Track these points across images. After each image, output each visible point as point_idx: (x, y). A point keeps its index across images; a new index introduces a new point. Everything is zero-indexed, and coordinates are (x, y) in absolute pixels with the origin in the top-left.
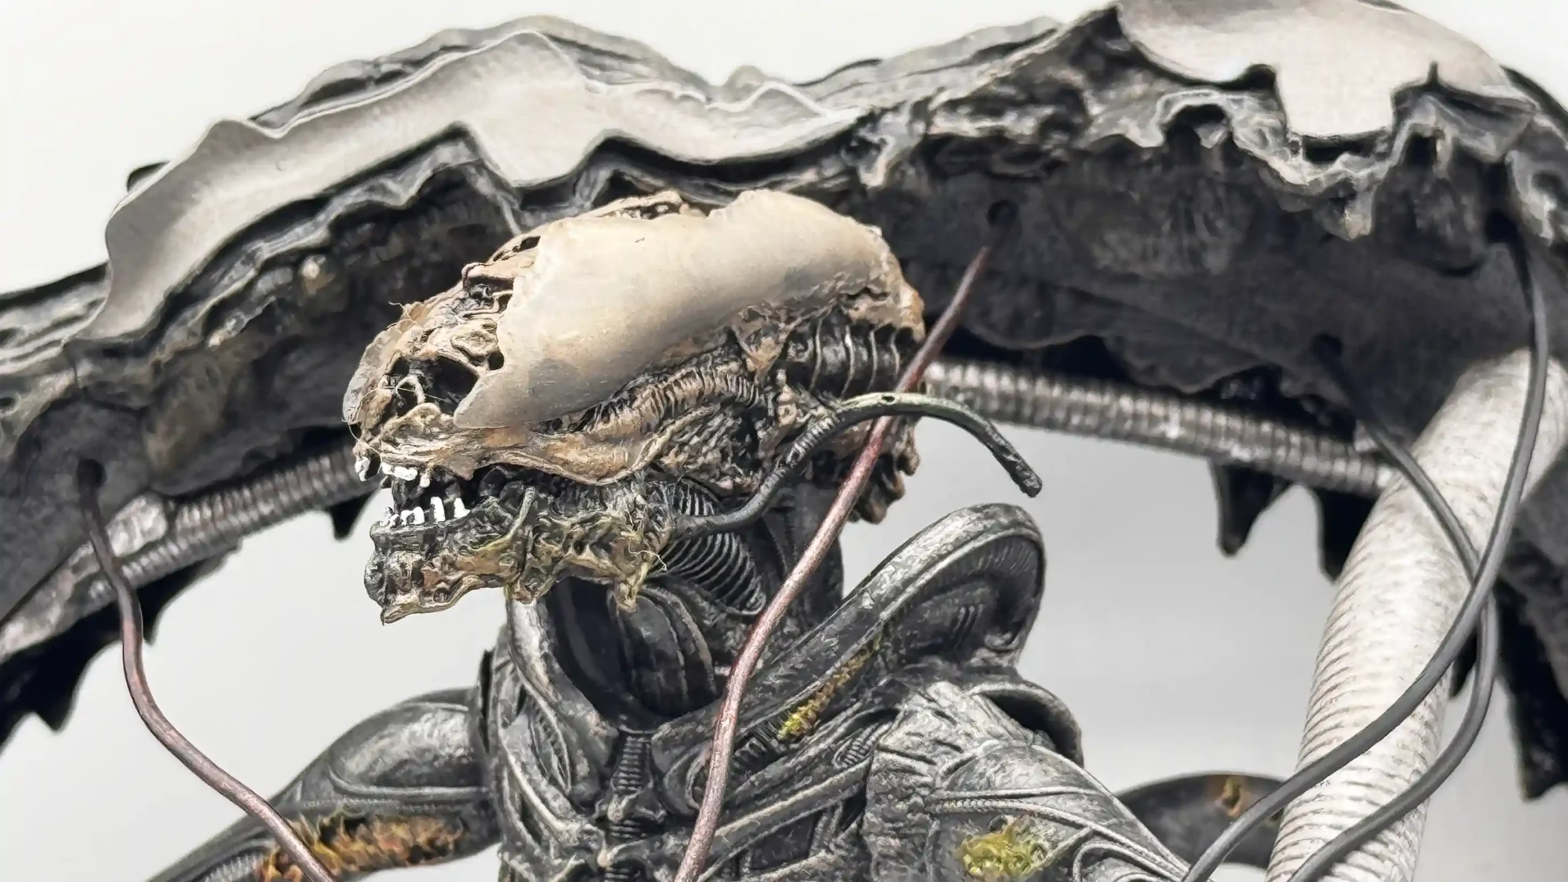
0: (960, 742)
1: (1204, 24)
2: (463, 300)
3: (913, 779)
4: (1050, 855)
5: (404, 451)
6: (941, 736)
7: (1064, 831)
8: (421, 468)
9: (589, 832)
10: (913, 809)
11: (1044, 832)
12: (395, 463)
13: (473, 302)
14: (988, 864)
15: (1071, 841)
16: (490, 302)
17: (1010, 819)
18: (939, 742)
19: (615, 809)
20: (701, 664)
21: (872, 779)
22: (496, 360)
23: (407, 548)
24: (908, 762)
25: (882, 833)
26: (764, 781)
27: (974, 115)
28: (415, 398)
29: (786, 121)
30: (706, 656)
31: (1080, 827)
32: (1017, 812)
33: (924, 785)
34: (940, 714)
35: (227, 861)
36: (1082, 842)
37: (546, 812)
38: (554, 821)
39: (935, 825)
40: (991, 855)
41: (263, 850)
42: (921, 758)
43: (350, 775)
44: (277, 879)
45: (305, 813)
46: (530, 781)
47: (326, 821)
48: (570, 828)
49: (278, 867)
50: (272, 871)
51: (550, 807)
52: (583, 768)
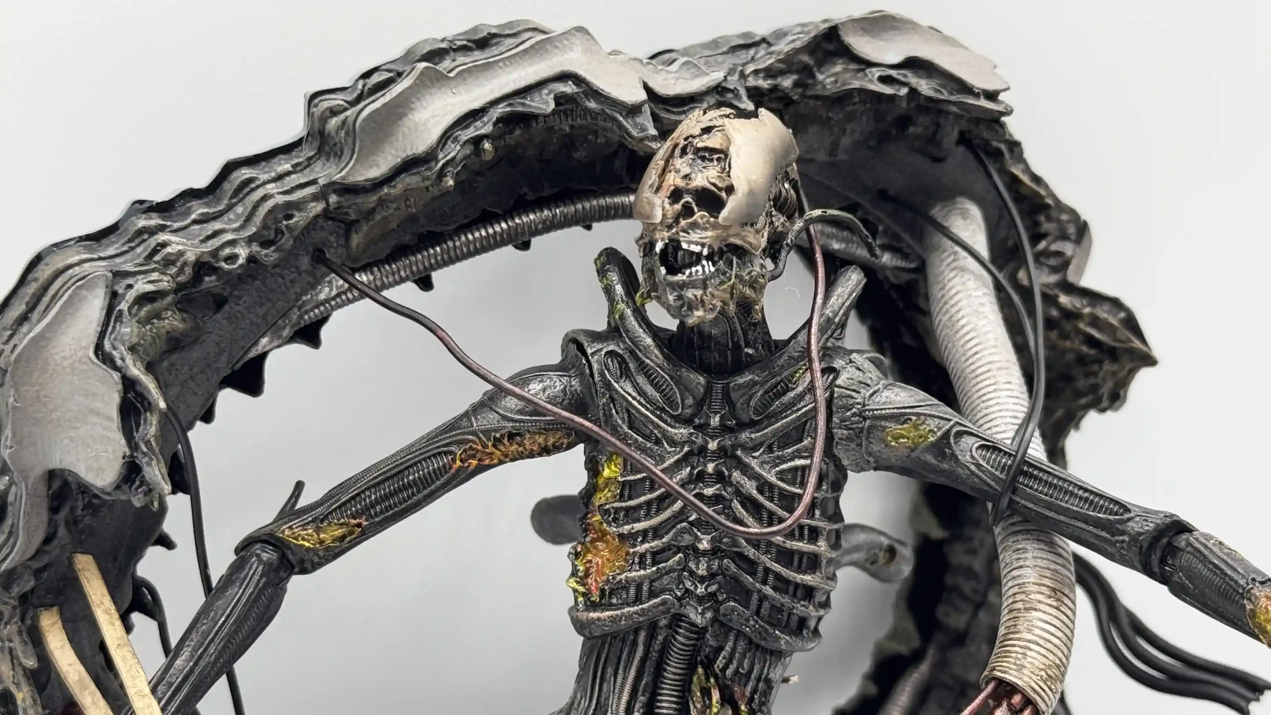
0: (869, 382)
2: (693, 160)
3: (851, 401)
4: (939, 434)
5: (695, 236)
6: (861, 379)
7: (943, 422)
8: (703, 245)
9: (691, 434)
10: (854, 415)
11: (932, 424)
12: (690, 243)
13: (699, 161)
14: (902, 440)
15: (947, 427)
16: (711, 160)
17: (914, 418)
18: (861, 383)
19: (715, 421)
20: (740, 346)
21: (835, 401)
22: (730, 190)
23: (694, 287)
24: (849, 392)
25: (840, 428)
26: (783, 404)
27: (765, 78)
28: (692, 209)
29: (693, 78)
30: (742, 343)
31: (950, 420)
32: (918, 415)
33: (859, 403)
34: (858, 369)
35: (425, 459)
36: (952, 427)
37: (662, 424)
38: (670, 429)
39: (868, 423)
40: (903, 437)
41: (451, 453)
42: (854, 390)
43: (512, 411)
44: (460, 467)
45: (482, 432)
46: (647, 409)
47: (498, 435)
48: (681, 432)
49: (461, 461)
50: (458, 463)
51: (665, 422)
52: (690, 401)
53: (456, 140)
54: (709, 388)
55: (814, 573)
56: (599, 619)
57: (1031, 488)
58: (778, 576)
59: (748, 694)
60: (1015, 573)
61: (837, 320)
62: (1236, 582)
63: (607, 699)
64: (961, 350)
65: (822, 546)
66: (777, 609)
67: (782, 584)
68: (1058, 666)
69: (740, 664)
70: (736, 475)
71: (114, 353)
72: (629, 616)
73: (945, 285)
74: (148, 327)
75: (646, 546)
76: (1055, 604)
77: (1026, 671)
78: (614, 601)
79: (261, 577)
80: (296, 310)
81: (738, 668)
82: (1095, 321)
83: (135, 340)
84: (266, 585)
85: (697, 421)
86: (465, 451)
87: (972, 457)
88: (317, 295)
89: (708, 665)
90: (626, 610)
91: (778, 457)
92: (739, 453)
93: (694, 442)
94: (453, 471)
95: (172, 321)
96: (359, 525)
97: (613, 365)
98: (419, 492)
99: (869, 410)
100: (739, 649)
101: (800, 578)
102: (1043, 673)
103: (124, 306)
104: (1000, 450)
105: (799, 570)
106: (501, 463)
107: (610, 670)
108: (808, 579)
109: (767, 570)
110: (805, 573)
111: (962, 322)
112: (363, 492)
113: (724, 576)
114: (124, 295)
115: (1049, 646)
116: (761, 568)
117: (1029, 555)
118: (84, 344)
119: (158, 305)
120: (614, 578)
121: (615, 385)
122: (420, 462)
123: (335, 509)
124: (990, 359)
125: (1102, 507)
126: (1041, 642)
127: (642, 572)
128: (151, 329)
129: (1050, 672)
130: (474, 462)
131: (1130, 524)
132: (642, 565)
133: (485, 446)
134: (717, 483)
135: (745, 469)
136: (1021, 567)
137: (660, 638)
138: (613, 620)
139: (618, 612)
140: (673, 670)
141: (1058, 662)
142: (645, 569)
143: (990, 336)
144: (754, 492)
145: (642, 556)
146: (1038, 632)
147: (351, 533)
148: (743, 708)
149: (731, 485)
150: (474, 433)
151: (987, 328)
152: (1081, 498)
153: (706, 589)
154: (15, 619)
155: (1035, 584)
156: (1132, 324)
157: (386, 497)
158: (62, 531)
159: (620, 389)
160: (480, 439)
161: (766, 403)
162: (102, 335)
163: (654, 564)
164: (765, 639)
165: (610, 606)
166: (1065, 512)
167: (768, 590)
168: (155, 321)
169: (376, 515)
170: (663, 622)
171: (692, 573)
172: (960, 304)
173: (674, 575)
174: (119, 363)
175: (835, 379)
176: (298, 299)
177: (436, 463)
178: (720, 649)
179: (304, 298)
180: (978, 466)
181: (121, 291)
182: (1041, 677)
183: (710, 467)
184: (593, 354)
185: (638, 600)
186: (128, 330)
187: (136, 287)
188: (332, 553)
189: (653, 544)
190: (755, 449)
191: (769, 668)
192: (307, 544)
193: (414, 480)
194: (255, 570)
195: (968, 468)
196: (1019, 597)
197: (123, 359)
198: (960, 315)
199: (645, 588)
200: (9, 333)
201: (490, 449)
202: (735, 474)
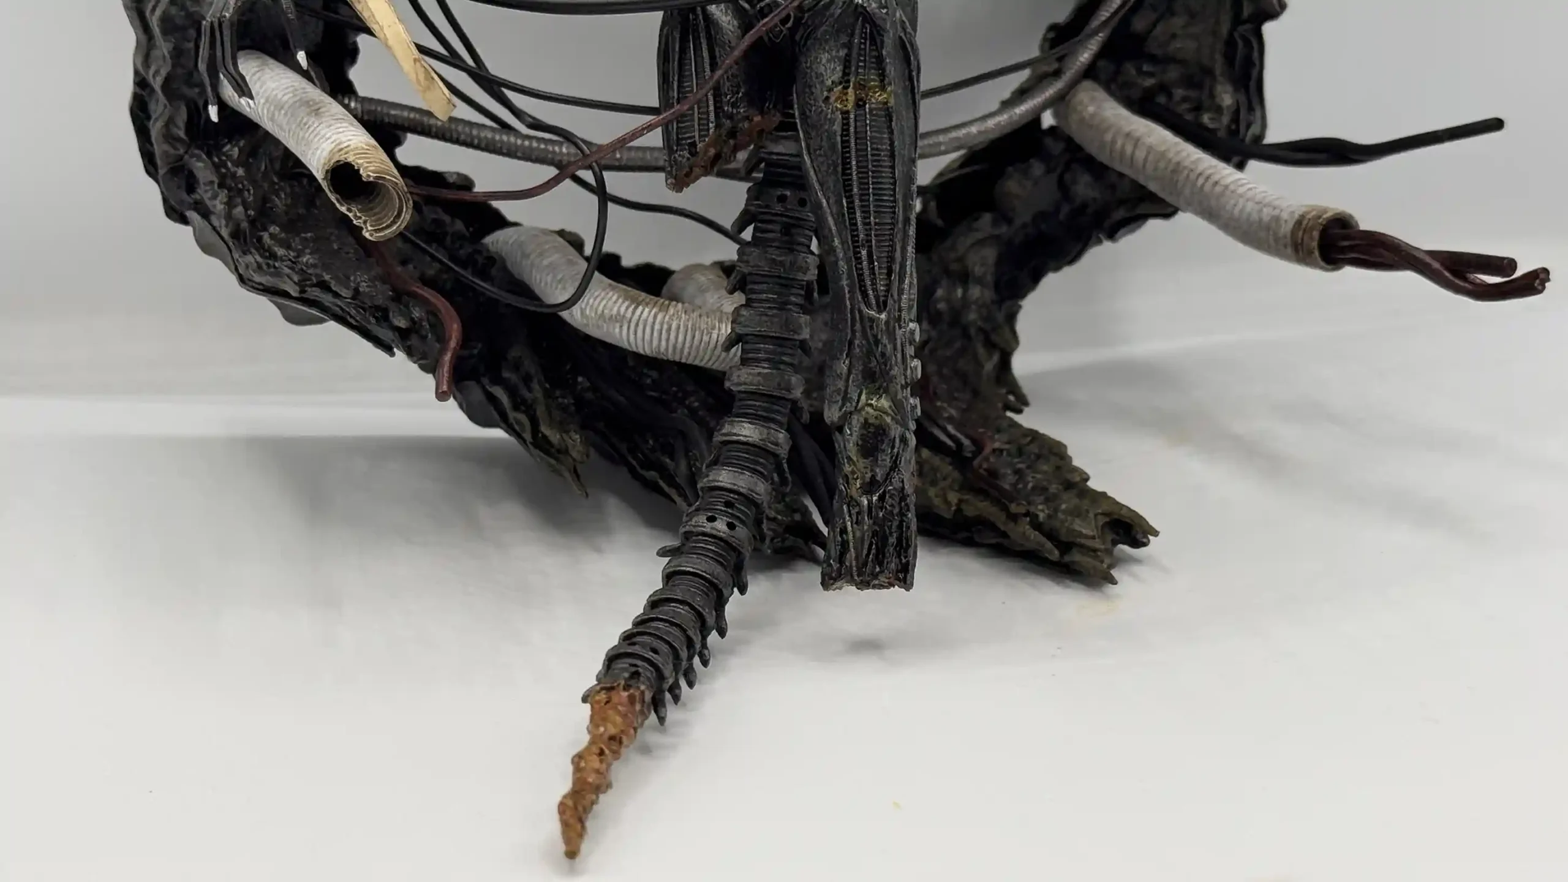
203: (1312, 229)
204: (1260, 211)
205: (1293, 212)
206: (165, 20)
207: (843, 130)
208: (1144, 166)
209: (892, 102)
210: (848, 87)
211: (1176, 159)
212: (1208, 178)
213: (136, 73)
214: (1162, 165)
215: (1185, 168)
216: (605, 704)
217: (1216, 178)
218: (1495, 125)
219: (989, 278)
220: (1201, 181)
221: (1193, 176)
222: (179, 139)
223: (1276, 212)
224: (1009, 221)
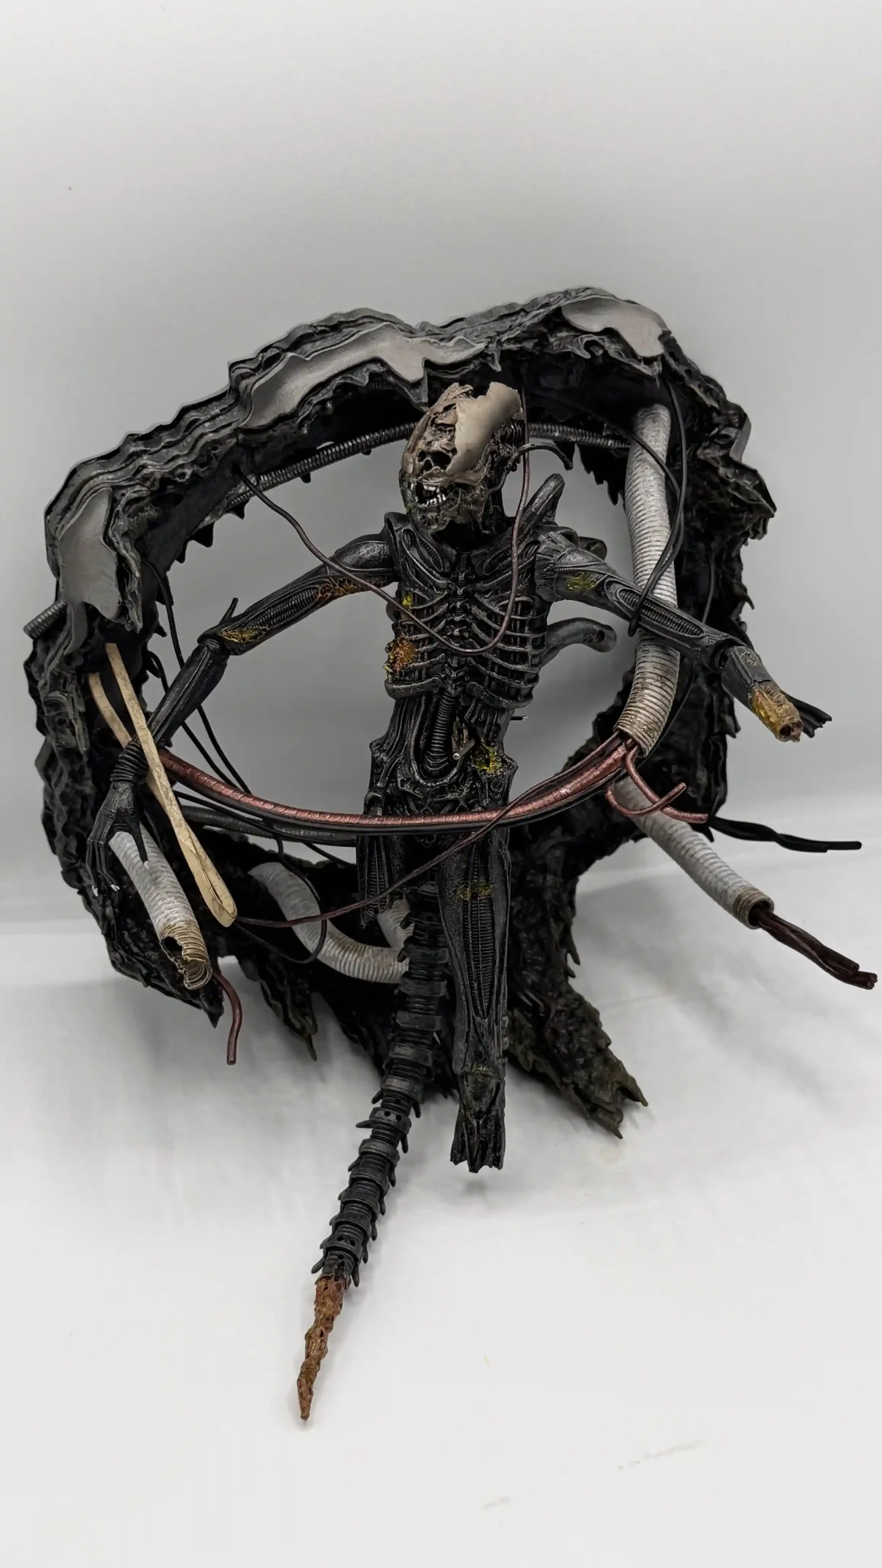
0: (559, 549)
1: (587, 313)
2: (435, 431)
3: (547, 562)
4: (597, 583)
5: (431, 482)
6: (554, 548)
7: (600, 576)
8: (436, 487)
9: (449, 584)
10: (548, 570)
11: (594, 577)
12: (428, 486)
13: (439, 432)
14: (576, 587)
15: (603, 579)
16: (446, 431)
17: (583, 573)
18: (555, 550)
19: (461, 577)
21: (537, 563)
22: (454, 451)
23: (432, 511)
24: (546, 557)
25: (540, 578)
26: (503, 565)
28: (431, 465)
31: (604, 574)
32: (585, 571)
33: (551, 563)
34: (553, 541)
35: (301, 592)
36: (606, 579)
37: (433, 578)
38: (437, 580)
39: (556, 575)
40: (576, 584)
41: (315, 588)
42: (549, 555)
43: (349, 565)
44: (321, 597)
45: (332, 577)
46: (425, 568)
47: (341, 579)
48: (442, 582)
49: (322, 593)
50: (320, 595)
51: (434, 576)
52: (447, 564)
53: (310, 403)
54: (458, 556)
55: (524, 664)
56: (398, 689)
57: (648, 617)
58: (500, 666)
59: (485, 731)
60: (641, 665)
61: (538, 513)
62: (746, 681)
63: (406, 734)
64: (635, 518)
65: (528, 648)
66: (500, 684)
67: (503, 671)
68: (656, 723)
69: (479, 717)
70: (475, 609)
71: (113, 539)
72: (414, 688)
73: (632, 471)
74: (135, 518)
75: (424, 648)
76: (659, 685)
77: (635, 726)
78: (407, 678)
79: (210, 659)
80: (225, 500)
81: (478, 718)
82: (738, 487)
83: (126, 529)
84: (212, 664)
85: (452, 576)
86: (324, 587)
87: (617, 598)
88: (238, 490)
89: (461, 716)
90: (413, 684)
91: (501, 596)
92: (476, 595)
93: (451, 589)
94: (317, 600)
95: (151, 513)
96: (264, 630)
97: (407, 538)
98: (298, 611)
99: (557, 568)
100: (479, 708)
101: (513, 667)
102: (645, 727)
103: (119, 508)
104: (634, 593)
105: (514, 663)
106: (345, 594)
107: (408, 717)
108: (519, 667)
109: (494, 663)
110: (518, 664)
111: (638, 499)
112: (267, 610)
113: (469, 667)
114: (120, 500)
115: (652, 711)
116: (490, 662)
117: (650, 654)
118: (97, 532)
119: (141, 504)
120: (407, 665)
121: (408, 552)
122: (298, 593)
123: (251, 620)
124: (650, 524)
125: (687, 630)
126: (647, 708)
127: (422, 663)
128: (137, 520)
129: (650, 726)
130: (329, 594)
131: (704, 640)
132: (423, 659)
133: (334, 585)
134: (463, 613)
135: (481, 606)
136: (644, 662)
137: (434, 700)
138: (406, 690)
139: (409, 686)
140: (442, 718)
141: (656, 720)
142: (424, 661)
143: (652, 509)
144: (485, 619)
145: (423, 653)
146: (646, 702)
147: (260, 634)
148: (482, 740)
149: (471, 614)
150: (328, 577)
151: (652, 503)
152: (677, 624)
153: (457, 674)
154: (74, 682)
155: (650, 673)
156: (762, 488)
157: (279, 614)
158: (96, 631)
159: (410, 555)
160: (331, 581)
161: (492, 566)
162: (107, 527)
163: (429, 658)
164: (493, 703)
165: (403, 682)
166: (667, 632)
167: (495, 674)
168: (140, 514)
169: (274, 624)
170: (435, 691)
171: (449, 665)
172: (639, 486)
173: (440, 665)
174: (116, 544)
175: (538, 548)
176: (226, 493)
177: (307, 594)
178: (468, 707)
179: (230, 493)
180: (620, 603)
181: (118, 498)
182: (644, 729)
183: (459, 604)
184: (397, 531)
185: (420, 679)
186: (122, 523)
187: (127, 495)
188: (250, 646)
189: (428, 647)
190: (487, 592)
191: (497, 718)
192: (236, 640)
193: (295, 604)
194: (206, 655)
195: (614, 604)
196: (640, 680)
197: (118, 543)
198: (638, 493)
199: (424, 672)
200: (60, 517)
201: (337, 587)
202: (473, 608)
203: (745, 908)
204: (717, 882)
205: (735, 891)
206: (63, 796)
207: (464, 911)
208: (651, 829)
209: (493, 895)
210: (467, 887)
211: (669, 832)
212: (687, 851)
213: (45, 803)
214: (661, 833)
215: (675, 839)
216: (324, 1290)
217: (691, 852)
218: (856, 845)
219: (559, 869)
220: (683, 852)
221: (679, 846)
222: (72, 855)
223: (726, 887)
224: (572, 834)
